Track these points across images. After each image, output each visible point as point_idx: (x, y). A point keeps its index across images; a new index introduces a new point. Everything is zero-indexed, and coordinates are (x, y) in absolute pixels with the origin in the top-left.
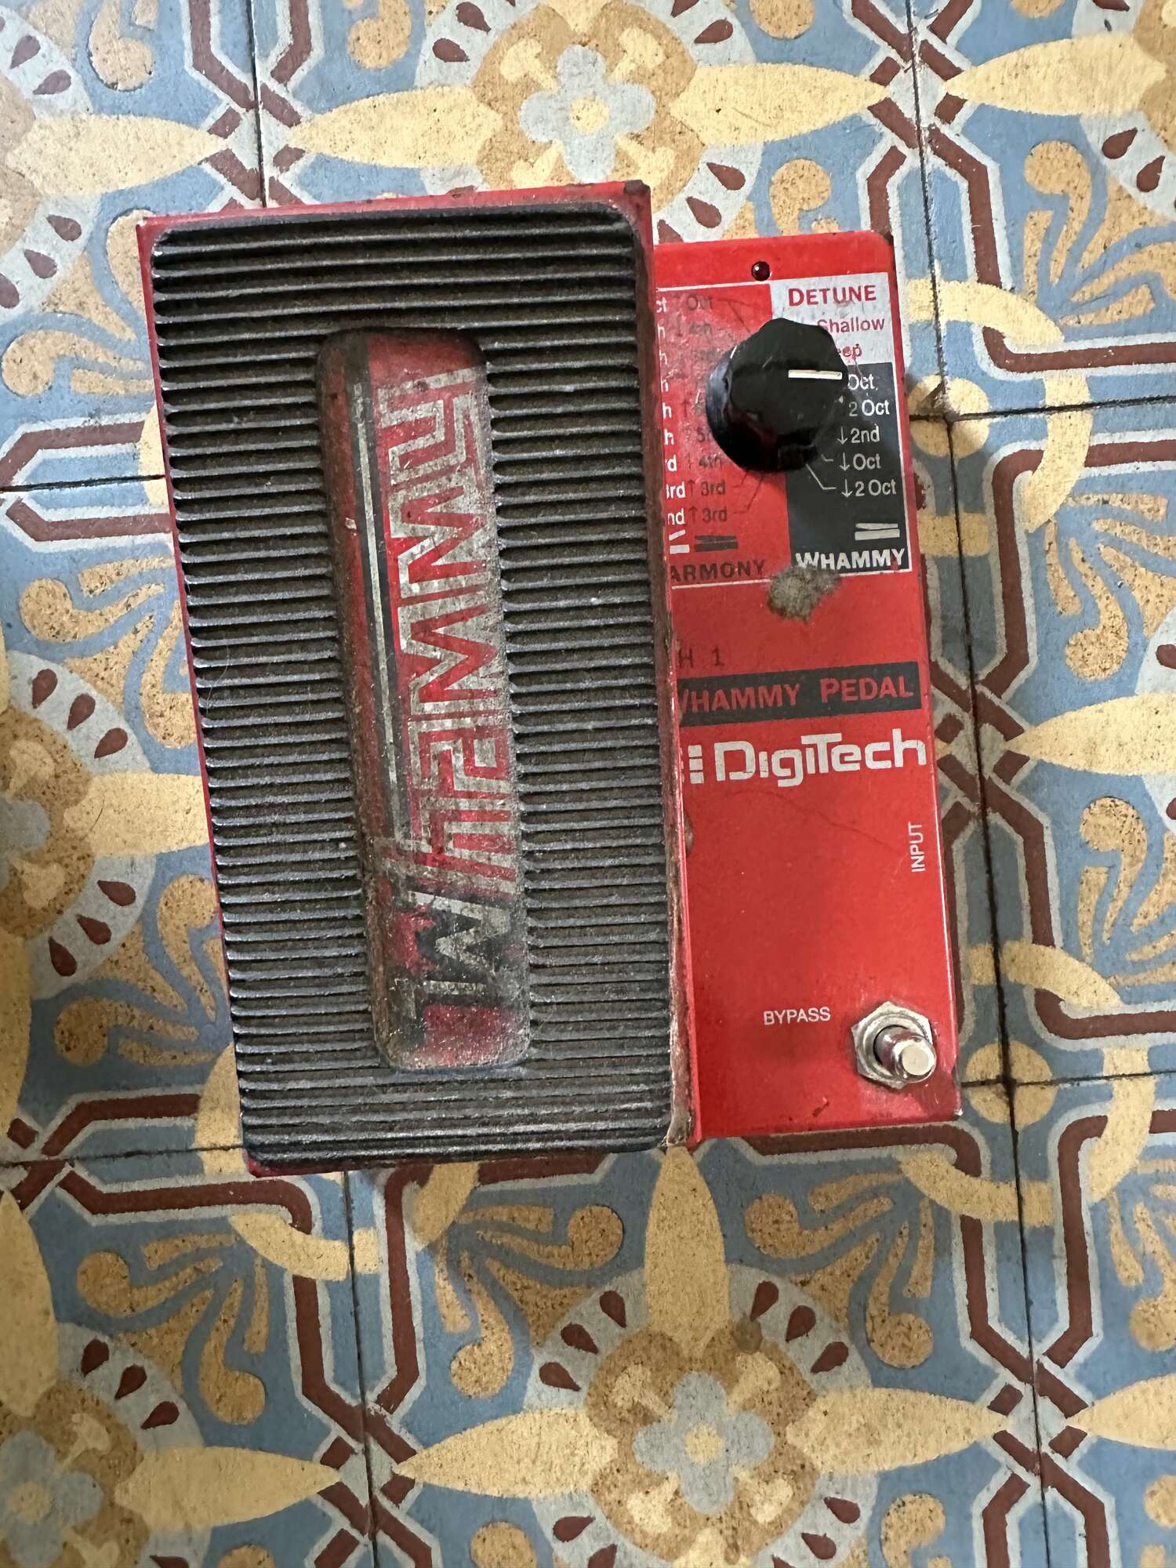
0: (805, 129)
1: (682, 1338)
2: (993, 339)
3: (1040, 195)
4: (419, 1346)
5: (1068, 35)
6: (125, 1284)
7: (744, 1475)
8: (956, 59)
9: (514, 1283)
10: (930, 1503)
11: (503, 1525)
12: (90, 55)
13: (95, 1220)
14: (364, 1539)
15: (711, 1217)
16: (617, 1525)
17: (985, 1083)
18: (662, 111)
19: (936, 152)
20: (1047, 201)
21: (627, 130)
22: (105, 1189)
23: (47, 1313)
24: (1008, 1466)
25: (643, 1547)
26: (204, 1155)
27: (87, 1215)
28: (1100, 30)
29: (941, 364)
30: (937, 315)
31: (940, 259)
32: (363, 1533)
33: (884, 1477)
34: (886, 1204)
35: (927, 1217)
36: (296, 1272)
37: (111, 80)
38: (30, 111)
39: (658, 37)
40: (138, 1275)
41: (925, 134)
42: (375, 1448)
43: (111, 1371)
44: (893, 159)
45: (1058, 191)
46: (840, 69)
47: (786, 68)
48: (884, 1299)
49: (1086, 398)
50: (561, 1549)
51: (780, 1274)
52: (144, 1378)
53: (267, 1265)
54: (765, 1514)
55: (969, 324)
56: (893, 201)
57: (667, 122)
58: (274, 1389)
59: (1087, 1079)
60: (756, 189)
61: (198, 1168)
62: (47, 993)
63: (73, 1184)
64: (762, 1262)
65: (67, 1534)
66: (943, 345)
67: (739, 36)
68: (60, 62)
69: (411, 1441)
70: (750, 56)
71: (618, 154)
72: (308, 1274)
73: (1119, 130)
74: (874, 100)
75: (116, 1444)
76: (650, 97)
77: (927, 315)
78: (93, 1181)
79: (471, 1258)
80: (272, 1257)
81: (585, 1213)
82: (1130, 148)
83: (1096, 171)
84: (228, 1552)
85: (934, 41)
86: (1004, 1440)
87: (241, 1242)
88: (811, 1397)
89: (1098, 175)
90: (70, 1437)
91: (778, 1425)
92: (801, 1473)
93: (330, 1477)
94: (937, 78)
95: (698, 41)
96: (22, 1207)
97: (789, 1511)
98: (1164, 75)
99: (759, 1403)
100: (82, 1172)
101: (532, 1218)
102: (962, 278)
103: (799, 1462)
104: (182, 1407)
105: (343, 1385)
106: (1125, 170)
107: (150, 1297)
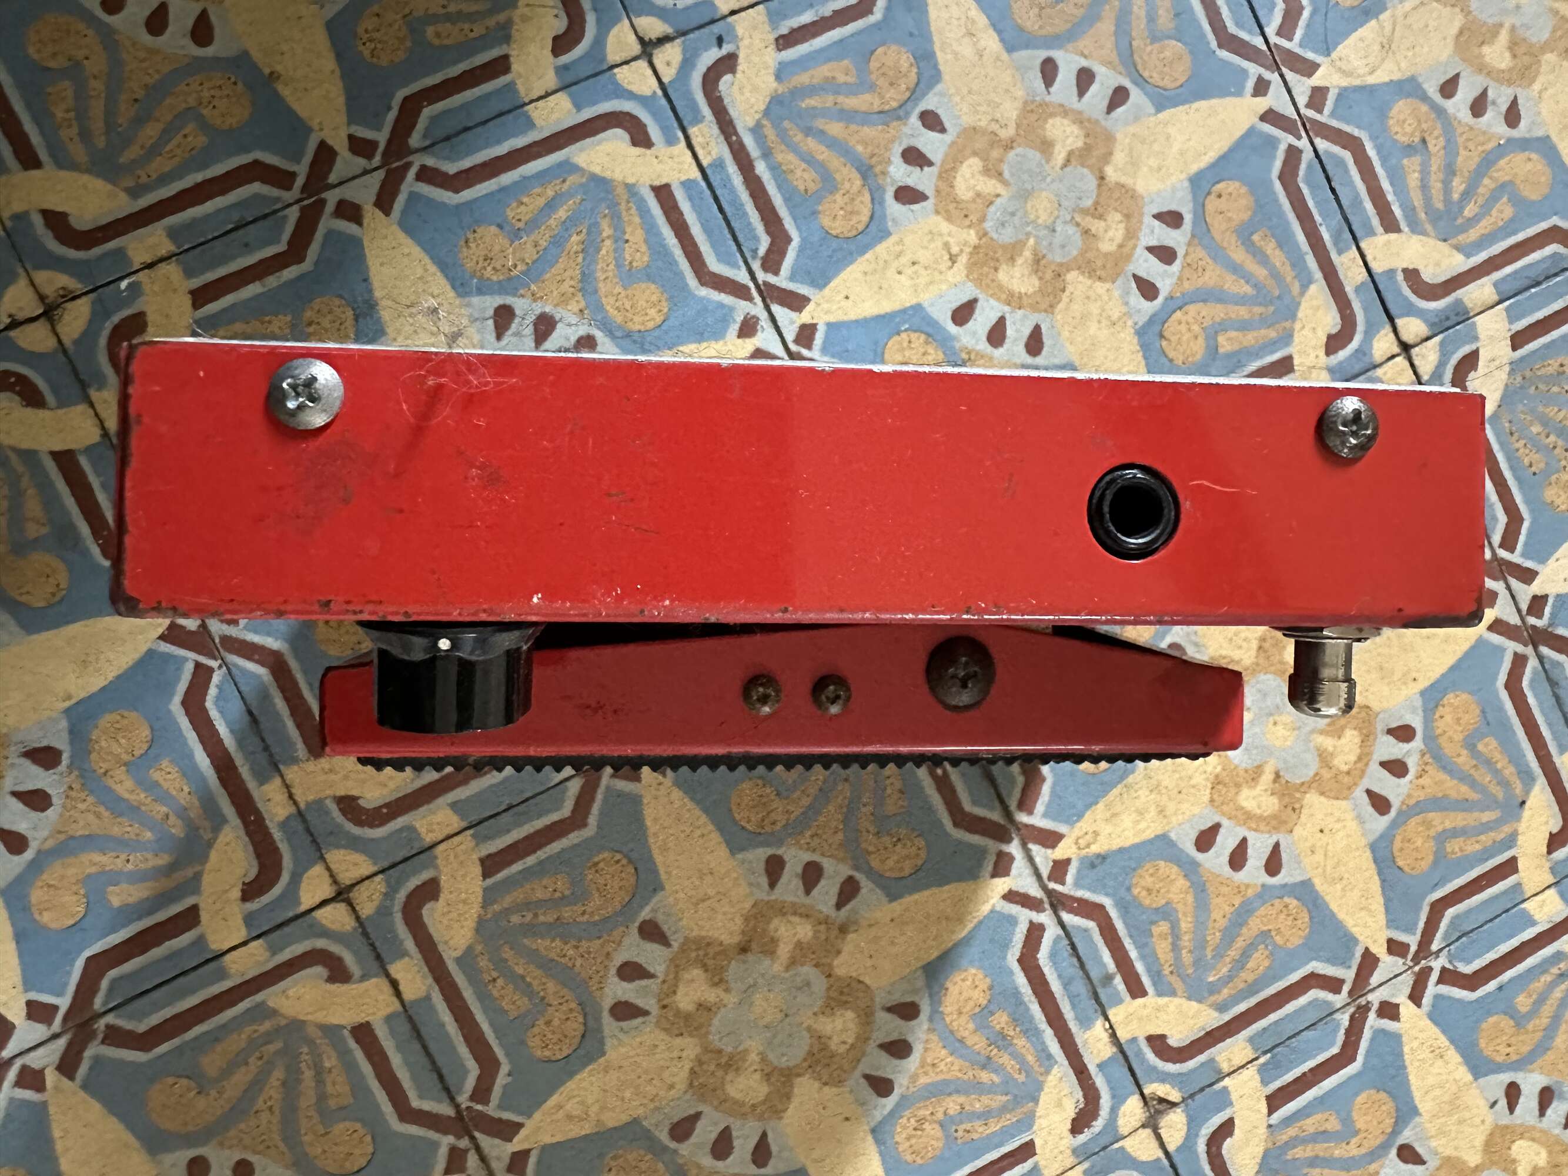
0: (1334, 906)
2: (1227, 1129)
4: (176, 1042)
5: (1476, 1079)
6: (126, 757)
12: (1180, 308)
13: (176, 706)
18: (1305, 787)
19: (1352, 1018)
20: (1347, 1121)
21: (1281, 765)
22: (209, 704)
26: (277, 781)
27: (178, 699)
30: (1229, 1075)
31: (1272, 1058)
36: (202, 906)
38: (1118, 275)
39: (1360, 759)
41: (1362, 1001)
42: (62, 1042)
52: (43, 810)
53: (197, 877)
55: (1231, 1104)
56: (1303, 1000)
57: (1298, 795)
61: (262, 779)
67: (1384, 821)
69: (83, 1070)
70: (1372, 838)
72: (204, 916)
73: (1420, 1150)
74: (1374, 950)
77: (1225, 1068)
78: (213, 691)
79: (277, 1053)
80: (206, 879)
81: (362, 1131)
82: (1410, 1166)
83: (1384, 1147)
87: (210, 844)
95: (1369, 792)
96: (162, 637)
100: (216, 678)
102: (1265, 1082)
105: (111, 989)
107: (124, 785)
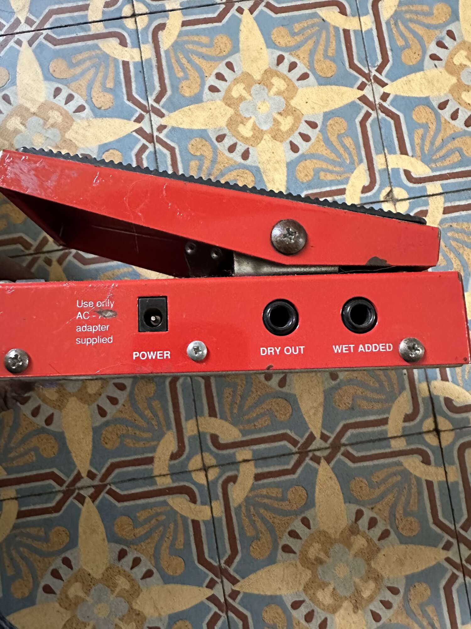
1: (331, 531)
3: (418, 124)
7: (357, 580)
8: (385, 80)
9: (270, 516)
10: (425, 585)
11: (273, 606)
14: (223, 615)
15: (338, 487)
16: (313, 602)
17: (429, 432)
23: (104, 540)
24: (451, 570)
25: (324, 610)
28: (433, 68)
29: (390, 183)
32: (223, 612)
33: (407, 577)
34: (399, 478)
35: (414, 481)
37: (99, 106)
40: (136, 523)
43: (129, 559)
44: (368, 115)
45: (424, 122)
46: (347, 86)
47: (329, 87)
48: (401, 512)
49: (441, 191)
50: (294, 613)
51: (363, 506)
54: (366, 594)
58: (187, 562)
59: (465, 427)
60: (321, 129)
62: (97, 424)
63: (111, 493)
64: (357, 502)
65: (117, 621)
66: (391, 176)
68: (82, 102)
71: (274, 120)
75: (133, 586)
76: (283, 100)
84: (175, 623)
85: (378, 75)
86: (448, 560)
88: (379, 550)
89: (438, 116)
90: (115, 585)
91: (368, 561)
92: (378, 578)
93: (209, 593)
94: (380, 87)
97: (374, 592)
98: (456, 81)
99: (360, 553)
101: (274, 492)
103: (376, 574)
104: (155, 570)
106: (446, 113)
